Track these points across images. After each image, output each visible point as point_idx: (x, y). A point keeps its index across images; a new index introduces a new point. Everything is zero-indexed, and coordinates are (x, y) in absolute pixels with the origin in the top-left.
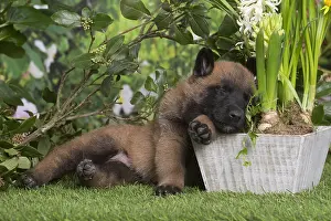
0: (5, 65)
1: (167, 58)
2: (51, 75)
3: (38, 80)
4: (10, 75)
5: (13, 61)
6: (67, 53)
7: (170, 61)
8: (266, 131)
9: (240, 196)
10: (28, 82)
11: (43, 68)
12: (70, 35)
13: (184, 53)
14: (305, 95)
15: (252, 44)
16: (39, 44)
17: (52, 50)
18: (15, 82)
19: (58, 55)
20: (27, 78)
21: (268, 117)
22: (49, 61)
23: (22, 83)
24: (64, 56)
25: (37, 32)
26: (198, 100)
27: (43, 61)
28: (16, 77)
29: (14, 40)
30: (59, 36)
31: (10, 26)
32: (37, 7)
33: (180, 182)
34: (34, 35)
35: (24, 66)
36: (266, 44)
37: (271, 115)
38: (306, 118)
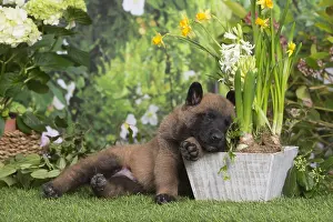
0: (34, 99)
2: (70, 107)
3: (61, 111)
4: (38, 108)
5: (40, 96)
7: (167, 94)
8: (243, 151)
9: (223, 204)
10: (52, 113)
11: (64, 101)
12: (86, 75)
13: (178, 88)
14: (275, 122)
15: (232, 80)
16: (61, 82)
17: (71, 87)
18: (41, 113)
19: (76, 91)
20: (52, 109)
21: (244, 139)
22: (69, 96)
23: (47, 114)
24: (81, 92)
25: (59, 73)
26: (189, 125)
27: (64, 96)
28: (42, 109)
29: (40, 79)
30: (76, 75)
31: (37, 68)
32: (59, 53)
33: (175, 192)
34: (57, 75)
35: (49, 100)
36: (242, 80)
37: (247, 137)
38: (276, 140)
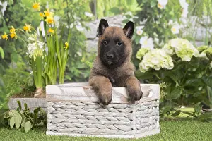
1: (63, 8)
6: (12, 6)
